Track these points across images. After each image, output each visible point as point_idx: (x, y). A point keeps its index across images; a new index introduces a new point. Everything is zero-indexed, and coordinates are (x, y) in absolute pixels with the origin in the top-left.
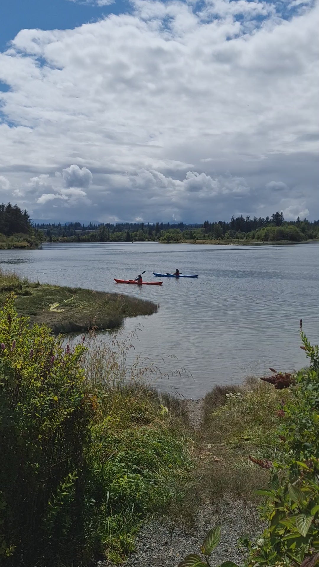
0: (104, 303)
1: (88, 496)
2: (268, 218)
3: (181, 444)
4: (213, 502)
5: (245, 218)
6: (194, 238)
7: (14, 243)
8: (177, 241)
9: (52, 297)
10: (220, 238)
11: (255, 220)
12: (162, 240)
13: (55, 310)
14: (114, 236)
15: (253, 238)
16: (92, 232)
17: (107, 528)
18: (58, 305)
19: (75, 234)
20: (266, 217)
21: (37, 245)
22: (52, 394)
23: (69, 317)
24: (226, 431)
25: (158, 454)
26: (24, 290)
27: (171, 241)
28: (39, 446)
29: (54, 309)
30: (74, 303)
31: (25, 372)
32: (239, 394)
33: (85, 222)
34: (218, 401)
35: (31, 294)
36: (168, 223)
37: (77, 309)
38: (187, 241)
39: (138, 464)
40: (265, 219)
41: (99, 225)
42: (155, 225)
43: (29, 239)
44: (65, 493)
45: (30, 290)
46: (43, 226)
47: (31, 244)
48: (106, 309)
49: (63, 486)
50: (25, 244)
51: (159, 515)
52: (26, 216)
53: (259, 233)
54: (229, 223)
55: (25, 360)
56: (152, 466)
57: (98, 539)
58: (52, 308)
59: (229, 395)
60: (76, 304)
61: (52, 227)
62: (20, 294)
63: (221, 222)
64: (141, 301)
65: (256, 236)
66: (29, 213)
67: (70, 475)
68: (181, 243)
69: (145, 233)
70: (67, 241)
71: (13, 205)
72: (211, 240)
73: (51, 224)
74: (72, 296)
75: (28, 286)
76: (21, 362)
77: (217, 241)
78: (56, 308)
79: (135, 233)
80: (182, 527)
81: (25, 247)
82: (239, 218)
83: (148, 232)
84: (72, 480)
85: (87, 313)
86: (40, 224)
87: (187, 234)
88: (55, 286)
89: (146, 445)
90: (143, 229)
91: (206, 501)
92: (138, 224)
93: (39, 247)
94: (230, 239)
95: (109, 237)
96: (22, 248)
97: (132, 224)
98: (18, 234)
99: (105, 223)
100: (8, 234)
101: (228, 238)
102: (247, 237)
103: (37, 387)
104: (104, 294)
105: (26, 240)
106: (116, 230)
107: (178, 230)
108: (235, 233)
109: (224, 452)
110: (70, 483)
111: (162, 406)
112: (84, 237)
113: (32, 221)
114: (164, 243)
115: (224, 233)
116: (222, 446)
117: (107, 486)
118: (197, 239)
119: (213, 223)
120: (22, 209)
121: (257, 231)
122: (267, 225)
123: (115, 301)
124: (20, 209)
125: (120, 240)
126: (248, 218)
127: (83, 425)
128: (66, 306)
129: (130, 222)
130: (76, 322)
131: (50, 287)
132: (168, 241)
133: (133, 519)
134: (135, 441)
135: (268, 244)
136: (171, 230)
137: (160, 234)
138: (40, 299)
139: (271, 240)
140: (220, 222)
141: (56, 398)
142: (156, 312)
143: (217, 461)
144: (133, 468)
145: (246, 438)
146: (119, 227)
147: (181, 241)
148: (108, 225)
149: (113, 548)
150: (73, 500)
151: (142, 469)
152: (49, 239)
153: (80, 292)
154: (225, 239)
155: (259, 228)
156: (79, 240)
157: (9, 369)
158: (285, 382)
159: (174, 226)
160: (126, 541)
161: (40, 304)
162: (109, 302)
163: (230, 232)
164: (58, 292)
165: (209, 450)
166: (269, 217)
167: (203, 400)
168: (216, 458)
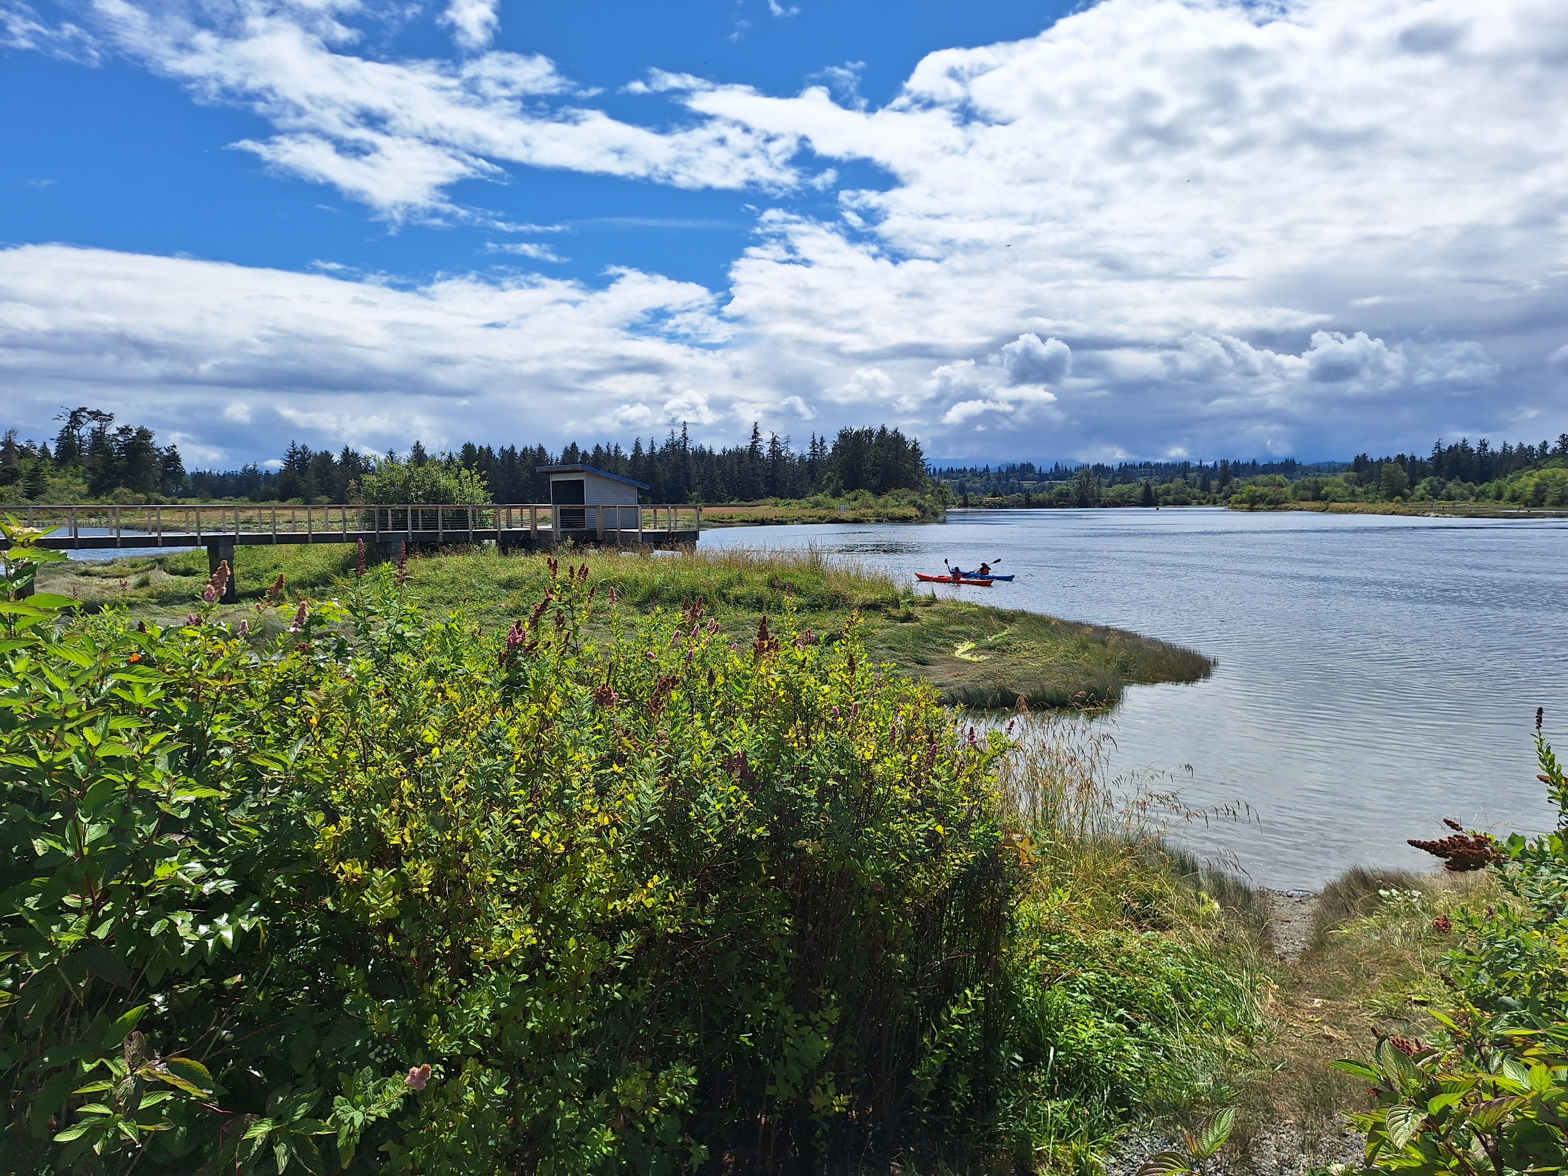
0: (1077, 648)
1: (1007, 1046)
2: (1544, 445)
3: (1240, 985)
4: (1304, 1123)
5: (1475, 446)
6: (1324, 498)
7: (890, 510)
8: (1276, 504)
9: (962, 628)
10: (1398, 498)
11: (1504, 449)
12: (1237, 502)
13: (967, 657)
14: (1111, 494)
15: (1499, 496)
16: (1061, 486)
17: (1045, 1123)
18: (973, 645)
19: (1021, 489)
20: (1540, 442)
21: (935, 514)
22: (933, 819)
23: (995, 674)
24: (1368, 976)
25: (1178, 996)
26: (903, 609)
27: (1260, 506)
28: (905, 920)
29: (964, 653)
30: (1009, 644)
31: (878, 768)
32: (1416, 893)
33: (1043, 460)
34: (1357, 903)
35: (917, 619)
36: (1254, 461)
37: (1014, 659)
38: (1304, 504)
39: (1129, 1008)
40: (1537, 447)
41: (1077, 469)
42: (1219, 465)
43: (919, 501)
44: (956, 1027)
45: (917, 611)
46: (950, 473)
47: (924, 512)
48: (1080, 661)
49: (954, 1012)
50: (912, 512)
51: (1169, 1122)
52: (916, 452)
53: (1517, 485)
54: (1425, 459)
55: (880, 745)
56: (1160, 1018)
57: (1025, 1139)
58: (960, 651)
59: (1388, 893)
60: (1013, 647)
61: (969, 475)
62: (895, 618)
63: (1403, 456)
64: (1169, 649)
65: (1507, 494)
66: (921, 447)
67: (967, 991)
68: (1286, 509)
69: (1193, 485)
70: (1001, 506)
71: (890, 429)
72: (1373, 502)
73: (968, 469)
74: (1004, 628)
75: (912, 603)
76: (872, 747)
77: (1391, 506)
78: (968, 651)
79: (1165, 485)
80: (1219, 1159)
81: (911, 517)
82: (1456, 446)
83: (1199, 482)
84: (972, 1002)
85: (1037, 669)
86: (945, 469)
87: (1305, 488)
88: (969, 605)
89: (1151, 972)
90: (1185, 477)
91: (1287, 1118)
92: (1174, 465)
93: (941, 518)
94: (1430, 500)
95: (1100, 495)
96: (905, 520)
97: (1158, 466)
98: (897, 492)
99: (1092, 464)
100: (878, 492)
101: (1422, 499)
102: (1480, 496)
103: (902, 801)
104: (1078, 626)
105: (913, 503)
106: (1118, 479)
107: (1280, 478)
108: (1443, 486)
109: (1352, 1020)
110: (968, 1007)
111: (1204, 895)
112: (1041, 495)
113: (927, 463)
114: (1241, 509)
115: (1413, 484)
116: (1351, 1008)
117: (1052, 1036)
118: (1334, 501)
119: (1381, 460)
120: (909, 436)
121: (1512, 480)
122: (1541, 463)
123: (1104, 644)
124: (903, 439)
125: (1127, 502)
126: (1484, 445)
127: (1000, 897)
128: (990, 648)
129: (1154, 461)
130: (1012, 685)
131: (957, 605)
132: (1252, 505)
133: (1106, 1116)
134: (1124, 959)
135: (1544, 516)
136: (1261, 478)
137: (1231, 488)
138: (937, 630)
139: (1554, 504)
140: (1401, 458)
141: (940, 829)
142: (1207, 675)
143: (1330, 1039)
144: (1116, 1015)
145: (1418, 999)
146: (1126, 472)
147: (1285, 505)
148: (1100, 469)
149: (1057, 1165)
150: (976, 1049)
151: (1137, 1019)
152: (961, 501)
153: (1022, 619)
154: (1413, 501)
155: (1516, 473)
156: (1029, 504)
157: (847, 756)
158: (1474, 855)
159: (1270, 468)
160: (1085, 1157)
161: (934, 642)
162: (1091, 645)
163: (1430, 482)
164: (976, 617)
165: (1314, 1011)
166: (1549, 443)
167: (1316, 896)
168: (1327, 1030)
